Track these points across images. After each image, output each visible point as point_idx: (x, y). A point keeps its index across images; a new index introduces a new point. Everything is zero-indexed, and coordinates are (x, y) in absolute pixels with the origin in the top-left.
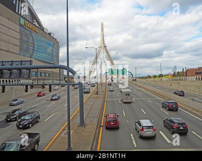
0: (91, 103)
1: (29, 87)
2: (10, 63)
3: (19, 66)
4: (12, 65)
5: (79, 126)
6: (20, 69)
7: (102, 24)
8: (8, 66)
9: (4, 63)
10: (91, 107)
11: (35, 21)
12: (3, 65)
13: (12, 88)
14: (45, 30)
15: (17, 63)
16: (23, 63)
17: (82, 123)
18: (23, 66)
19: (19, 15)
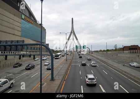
0: (61, 66)
1: (21, 56)
2: (11, 42)
3: (16, 44)
4: (12, 43)
5: (50, 81)
6: (16, 46)
7: (72, 19)
8: (9, 43)
9: (7, 42)
10: (61, 69)
11: (31, 16)
12: (6, 43)
13: (14, 57)
14: (37, 22)
15: (15, 42)
16: (19, 42)
17: (53, 79)
18: (18, 44)
19: (21, 13)
